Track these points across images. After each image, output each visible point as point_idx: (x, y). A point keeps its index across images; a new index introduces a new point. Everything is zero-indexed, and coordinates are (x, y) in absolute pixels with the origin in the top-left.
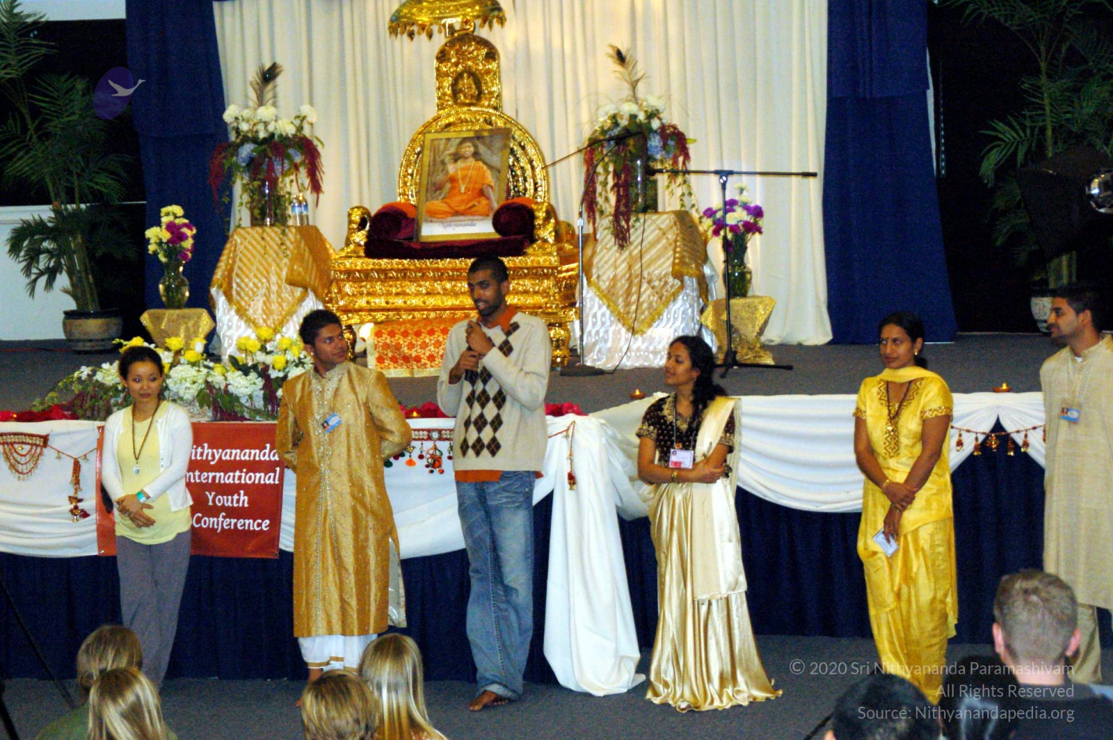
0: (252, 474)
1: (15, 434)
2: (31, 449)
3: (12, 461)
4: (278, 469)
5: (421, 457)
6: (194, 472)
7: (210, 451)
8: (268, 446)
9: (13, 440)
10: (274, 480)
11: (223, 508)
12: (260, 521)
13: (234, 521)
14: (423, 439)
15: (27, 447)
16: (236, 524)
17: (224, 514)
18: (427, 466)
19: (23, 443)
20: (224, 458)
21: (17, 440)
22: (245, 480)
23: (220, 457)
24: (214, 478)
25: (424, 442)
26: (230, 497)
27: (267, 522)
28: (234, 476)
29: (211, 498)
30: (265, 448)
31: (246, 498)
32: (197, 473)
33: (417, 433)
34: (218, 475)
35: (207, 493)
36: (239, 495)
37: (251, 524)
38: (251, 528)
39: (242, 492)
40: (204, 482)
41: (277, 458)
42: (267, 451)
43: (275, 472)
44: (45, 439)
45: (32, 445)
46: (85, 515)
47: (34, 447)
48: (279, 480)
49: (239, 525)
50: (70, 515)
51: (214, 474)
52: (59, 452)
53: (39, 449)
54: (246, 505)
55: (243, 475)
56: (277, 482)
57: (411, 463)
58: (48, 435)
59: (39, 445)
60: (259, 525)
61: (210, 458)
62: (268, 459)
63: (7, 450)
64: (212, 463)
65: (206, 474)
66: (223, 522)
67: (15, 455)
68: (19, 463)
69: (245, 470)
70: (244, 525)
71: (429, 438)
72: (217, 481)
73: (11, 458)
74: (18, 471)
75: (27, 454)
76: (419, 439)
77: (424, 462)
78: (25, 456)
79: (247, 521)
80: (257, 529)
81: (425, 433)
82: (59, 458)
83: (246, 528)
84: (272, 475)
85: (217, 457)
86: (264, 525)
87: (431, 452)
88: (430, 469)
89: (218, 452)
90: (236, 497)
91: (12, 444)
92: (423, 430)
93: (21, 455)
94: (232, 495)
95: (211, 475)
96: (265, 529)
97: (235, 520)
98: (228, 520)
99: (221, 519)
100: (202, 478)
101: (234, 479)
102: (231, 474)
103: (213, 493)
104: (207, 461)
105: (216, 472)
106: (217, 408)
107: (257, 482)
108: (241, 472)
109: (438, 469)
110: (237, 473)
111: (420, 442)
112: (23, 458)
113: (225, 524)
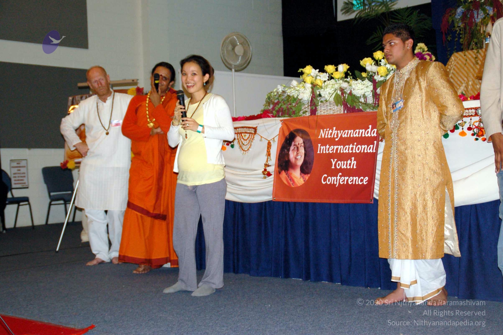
0: (359, 146)
1: (242, 127)
2: (250, 136)
3: (241, 144)
4: (375, 142)
5: (469, 129)
6: (326, 146)
7: (336, 131)
8: (370, 126)
9: (241, 131)
10: (373, 150)
11: (341, 170)
12: (362, 178)
13: (346, 178)
14: (472, 115)
15: (248, 135)
16: (347, 180)
17: (340, 174)
18: (473, 135)
19: (246, 133)
20: (343, 136)
21: (243, 131)
22: (355, 150)
23: (341, 135)
24: (337, 149)
25: (472, 118)
26: (345, 162)
27: (367, 178)
28: (349, 148)
29: (333, 163)
30: (369, 128)
31: (355, 162)
32: (328, 147)
33: (467, 111)
34: (340, 147)
35: (332, 160)
36: (351, 160)
37: (356, 180)
38: (357, 183)
39: (353, 158)
40: (331, 152)
41: (375, 135)
42: (369, 130)
43: (373, 144)
44: (255, 129)
45: (250, 133)
46: (269, 174)
47: (251, 135)
48: (375, 150)
49: (349, 181)
50: (263, 176)
51: (337, 147)
52: (261, 137)
53: (253, 135)
54: (355, 167)
55: (354, 146)
56: (374, 151)
57: (463, 134)
58: (257, 127)
59: (252, 134)
60: (362, 181)
61: (335, 136)
62: (370, 136)
63: (239, 137)
64: (337, 140)
65: (332, 147)
66: (339, 179)
67: (242, 140)
68: (244, 144)
69: (355, 144)
70: (352, 181)
71: (476, 114)
72: (339, 152)
73: (240, 142)
74: (242, 149)
75: (248, 139)
76: (469, 116)
77: (471, 132)
78: (246, 140)
79: (355, 178)
80: (360, 183)
81: (473, 111)
82: (261, 140)
83: (354, 183)
84: (372, 146)
85: (339, 136)
86: (364, 181)
87: (477, 124)
88: (475, 137)
89: (340, 132)
90: (349, 162)
91: (241, 133)
92: (471, 109)
93: (245, 140)
94: (347, 161)
95: (336, 147)
96: (365, 183)
97: (348, 178)
98: (343, 178)
99: (338, 178)
100: (330, 150)
101: (348, 150)
102: (347, 146)
103: (336, 160)
104: (334, 138)
105: (338, 146)
106: (345, 106)
107: (362, 151)
108: (353, 145)
109: (481, 137)
110: (351, 146)
111: (470, 118)
112: (246, 141)
113: (341, 181)
